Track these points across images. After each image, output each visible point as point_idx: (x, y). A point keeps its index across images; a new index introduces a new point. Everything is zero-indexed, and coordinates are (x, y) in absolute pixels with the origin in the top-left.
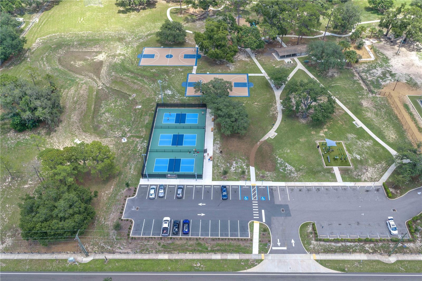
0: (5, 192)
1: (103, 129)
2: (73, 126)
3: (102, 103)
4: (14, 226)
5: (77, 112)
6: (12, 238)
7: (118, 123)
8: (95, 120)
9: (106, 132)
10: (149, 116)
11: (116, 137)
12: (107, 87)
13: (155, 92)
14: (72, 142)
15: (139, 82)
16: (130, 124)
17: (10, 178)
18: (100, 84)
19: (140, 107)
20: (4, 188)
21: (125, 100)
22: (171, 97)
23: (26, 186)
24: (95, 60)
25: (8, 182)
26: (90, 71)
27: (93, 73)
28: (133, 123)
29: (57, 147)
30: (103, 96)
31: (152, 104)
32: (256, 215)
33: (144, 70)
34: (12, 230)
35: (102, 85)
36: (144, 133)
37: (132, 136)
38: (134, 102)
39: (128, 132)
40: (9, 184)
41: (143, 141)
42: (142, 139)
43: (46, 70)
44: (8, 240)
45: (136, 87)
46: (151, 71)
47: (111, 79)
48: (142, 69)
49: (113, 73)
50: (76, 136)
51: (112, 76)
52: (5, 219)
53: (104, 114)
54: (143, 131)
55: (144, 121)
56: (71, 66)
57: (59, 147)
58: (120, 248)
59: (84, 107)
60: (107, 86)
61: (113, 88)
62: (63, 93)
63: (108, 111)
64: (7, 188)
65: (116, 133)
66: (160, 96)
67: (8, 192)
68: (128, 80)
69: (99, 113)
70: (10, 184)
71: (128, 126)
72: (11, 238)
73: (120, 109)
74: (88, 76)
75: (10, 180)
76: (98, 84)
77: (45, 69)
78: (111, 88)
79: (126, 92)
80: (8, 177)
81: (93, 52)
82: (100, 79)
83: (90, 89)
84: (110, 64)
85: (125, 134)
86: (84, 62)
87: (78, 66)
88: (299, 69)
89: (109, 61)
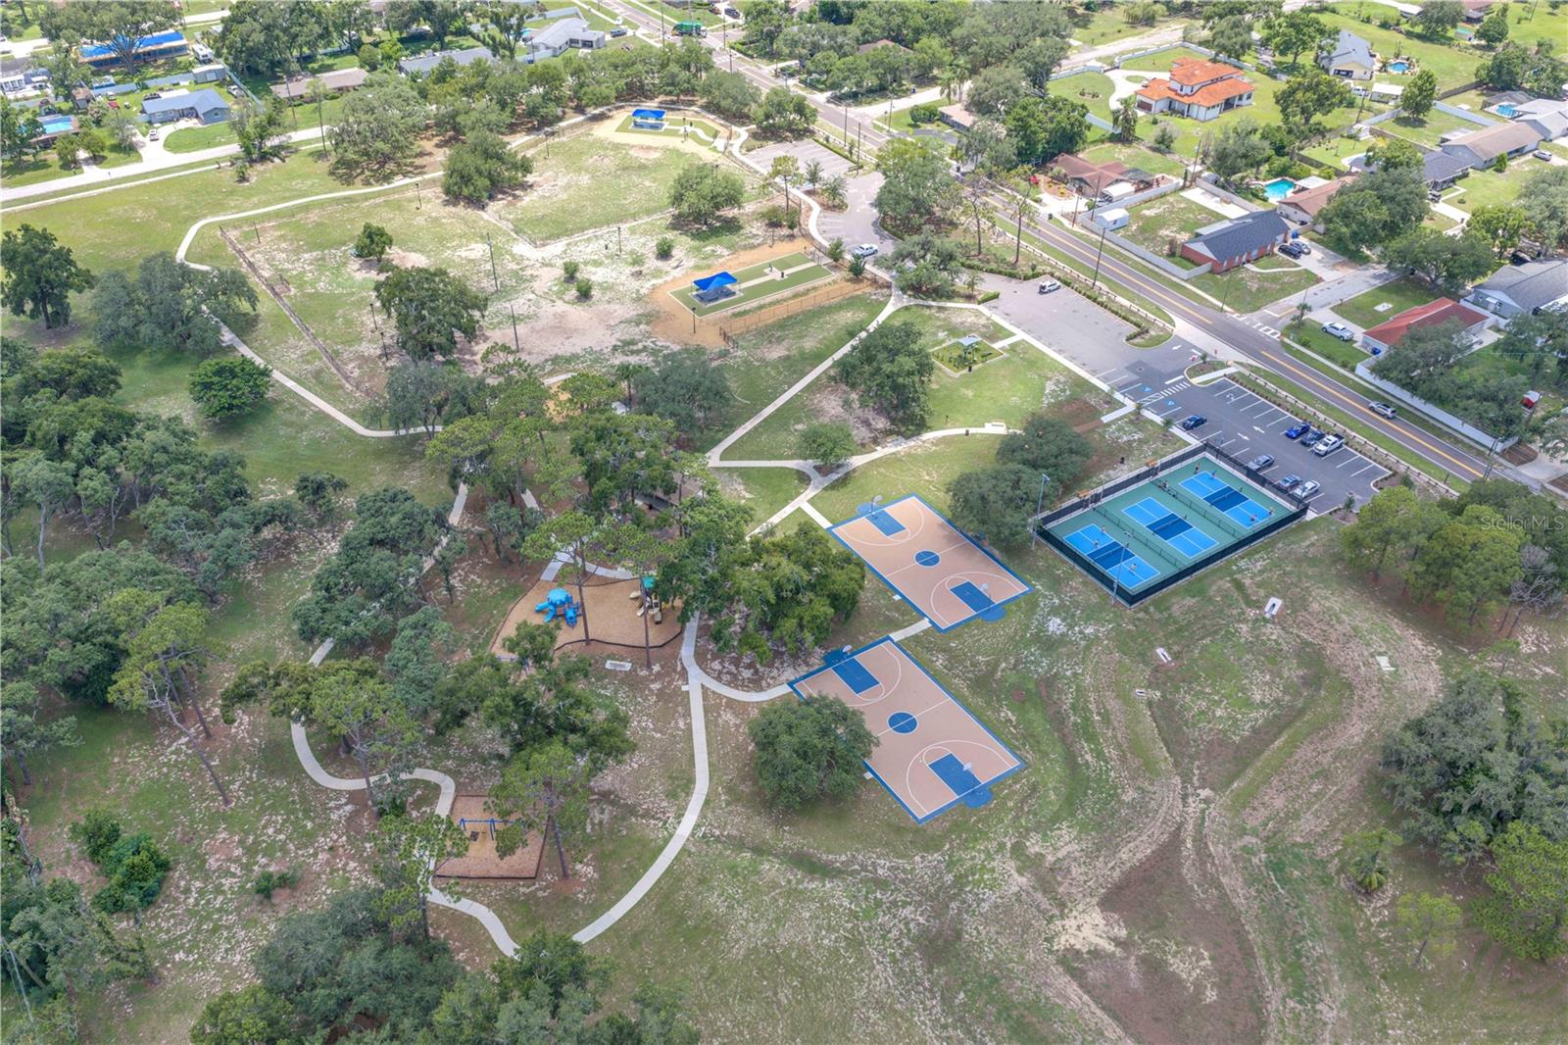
1: (1299, 667)
2: (1375, 712)
3: (1246, 740)
5: (1337, 745)
7: (1249, 656)
8: (1300, 704)
9: (1298, 656)
10: (1168, 608)
11: (1283, 628)
12: (1186, 779)
13: (1088, 648)
14: (1400, 675)
15: (1092, 707)
16: (1225, 636)
18: (1194, 806)
19: (1160, 651)
21: (1173, 703)
22: (1067, 612)
23: (1549, 670)
24: (1123, 933)
26: (1183, 891)
27: (1179, 874)
28: (1216, 632)
30: (1220, 759)
31: (1131, 627)
32: (1184, 386)
33: (1030, 737)
35: (1190, 800)
36: (1221, 583)
37: (1250, 603)
38: (1159, 676)
39: (1246, 621)
41: (1240, 571)
42: (1238, 576)
43: (1342, 1006)
45: (1113, 704)
46: (1014, 719)
47: (1152, 784)
48: (1031, 747)
49: (1129, 796)
50: (1381, 680)
51: (1143, 791)
53: (1262, 702)
54: (1219, 590)
55: (1190, 610)
56: (1228, 982)
59: (1305, 752)
60: (1183, 782)
61: (1171, 760)
62: (1338, 853)
63: (1248, 703)
65: (1274, 637)
66: (1089, 630)
68: (1115, 737)
69: (1274, 715)
71: (1233, 634)
73: (1212, 685)
74: (1204, 875)
76: (1203, 811)
77: (1344, 1014)
78: (1176, 764)
79: (1149, 719)
81: (1088, 992)
82: (1180, 826)
83: (1241, 803)
84: (1099, 850)
85: (1257, 620)
86: (1166, 962)
87: (1206, 954)
88: (722, 458)
89: (1086, 874)
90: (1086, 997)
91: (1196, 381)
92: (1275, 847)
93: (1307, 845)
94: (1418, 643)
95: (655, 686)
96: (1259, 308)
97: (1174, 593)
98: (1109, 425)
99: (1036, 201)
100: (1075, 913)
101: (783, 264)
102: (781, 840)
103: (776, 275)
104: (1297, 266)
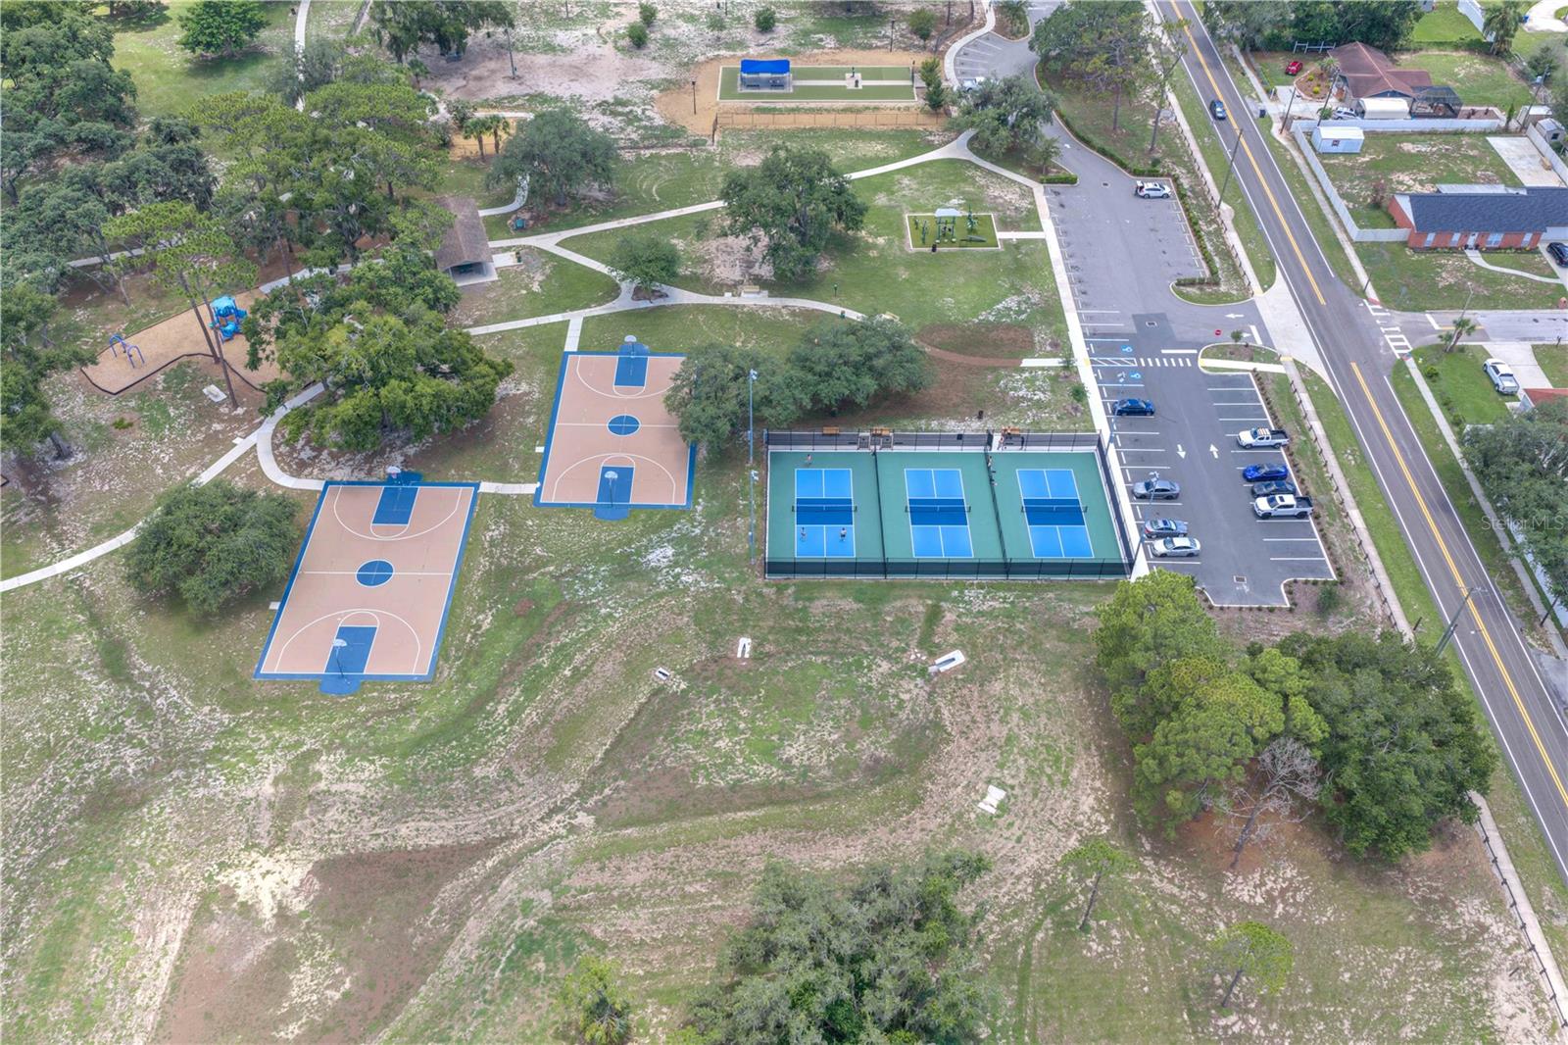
0: (1293, 1015)
1: (888, 746)
2: (898, 847)
4: (1411, 918)
5: (795, 857)
6: (1455, 906)
7: (845, 702)
8: (832, 786)
9: (907, 732)
10: (811, 599)
12: (585, 792)
13: (661, 595)
14: (995, 824)
15: (579, 658)
16: (854, 665)
17: (1222, 1022)
18: (551, 826)
19: (745, 641)
20: (1274, 1026)
21: (684, 705)
22: (692, 548)
24: (299, 908)
25: (1245, 1021)
26: (416, 906)
27: (437, 887)
28: (841, 655)
29: (1020, 887)
30: (652, 793)
31: (739, 598)
32: (1181, 363)
33: (475, 655)
34: (1429, 919)
35: (558, 817)
36: (914, 601)
37: (925, 643)
38: (710, 668)
39: (896, 660)
40: (1253, 1013)
41: (957, 600)
42: (946, 605)
44: (1467, 917)
45: (609, 668)
46: (486, 628)
47: (530, 775)
48: (463, 664)
49: (486, 771)
50: (959, 816)
51: (510, 776)
52: (1397, 961)
53: (788, 761)
54: (903, 609)
55: (839, 614)
56: (325, 1030)
57: (1019, 878)
58: (1371, 607)
59: (751, 842)
60: (576, 794)
61: (595, 763)
63: (770, 753)
64: (1270, 1014)
65: (905, 697)
66: (689, 579)
67: (1287, 1001)
68: (557, 703)
69: (782, 783)
70: (1253, 1005)
71: (859, 668)
72: (1458, 910)
73: (757, 710)
74: (461, 904)
75: (1233, 1018)
78: (595, 771)
79: (636, 705)
80: (1220, 1032)
81: (184, 943)
82: (510, 837)
83: (600, 856)
84: (382, 808)
85: (913, 667)
86: (298, 964)
87: (347, 985)
88: (561, 244)
89: (341, 823)
90: (176, 946)
91: (1202, 362)
92: (557, 923)
93: (602, 946)
94: (1087, 802)
95: (217, 426)
96: (1422, 310)
97: (841, 586)
98: (1023, 370)
99: (1268, 92)
100: (283, 856)
101: (870, 74)
102: (123, 621)
103: (849, 84)
104: (1554, 275)
